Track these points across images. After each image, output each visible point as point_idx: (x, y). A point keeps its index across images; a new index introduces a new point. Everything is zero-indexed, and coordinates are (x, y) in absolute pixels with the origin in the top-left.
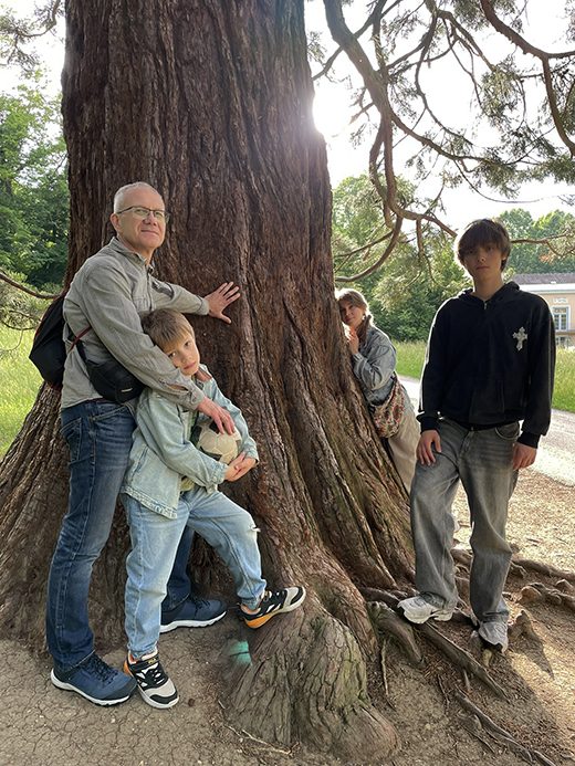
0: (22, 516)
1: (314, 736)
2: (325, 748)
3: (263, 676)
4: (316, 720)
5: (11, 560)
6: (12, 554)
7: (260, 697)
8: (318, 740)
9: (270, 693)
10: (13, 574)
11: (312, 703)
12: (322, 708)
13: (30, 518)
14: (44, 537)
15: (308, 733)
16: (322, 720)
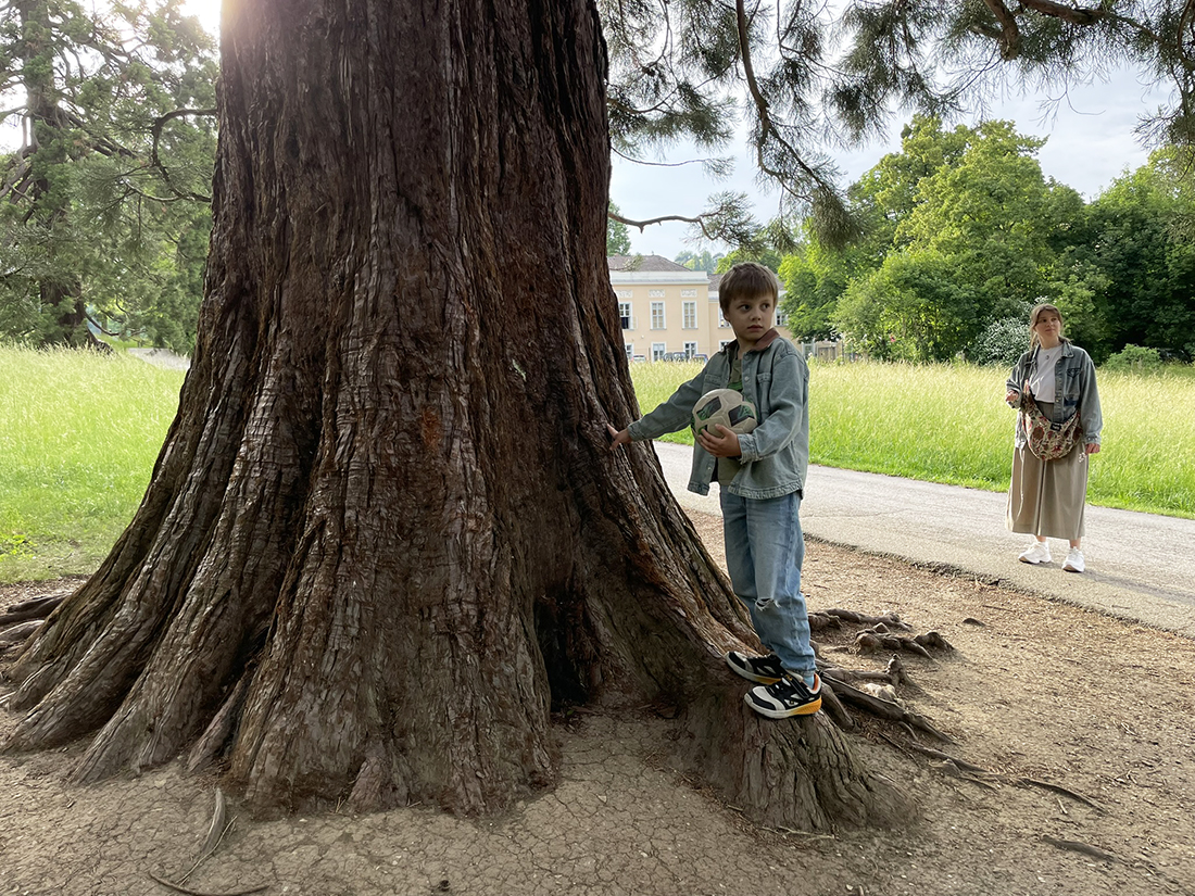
0: (337, 630)
1: (848, 813)
2: (863, 823)
3: (773, 762)
4: (846, 795)
5: (349, 697)
6: (347, 689)
7: (781, 784)
8: (853, 817)
9: (790, 778)
10: (360, 717)
11: (837, 778)
12: (847, 781)
13: (354, 631)
14: (388, 655)
15: (840, 812)
16: (850, 792)
